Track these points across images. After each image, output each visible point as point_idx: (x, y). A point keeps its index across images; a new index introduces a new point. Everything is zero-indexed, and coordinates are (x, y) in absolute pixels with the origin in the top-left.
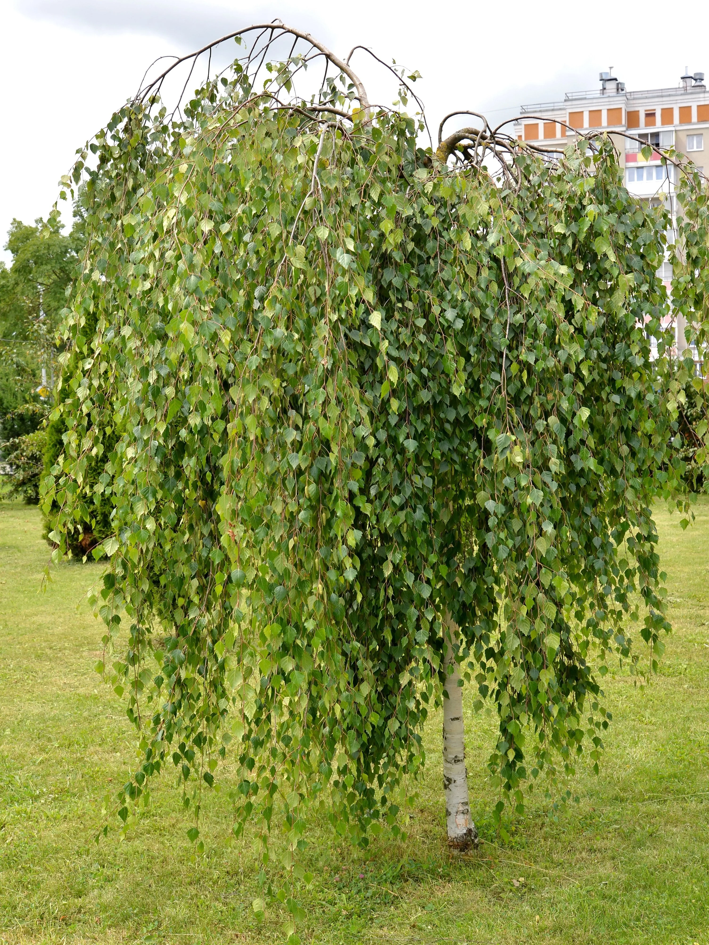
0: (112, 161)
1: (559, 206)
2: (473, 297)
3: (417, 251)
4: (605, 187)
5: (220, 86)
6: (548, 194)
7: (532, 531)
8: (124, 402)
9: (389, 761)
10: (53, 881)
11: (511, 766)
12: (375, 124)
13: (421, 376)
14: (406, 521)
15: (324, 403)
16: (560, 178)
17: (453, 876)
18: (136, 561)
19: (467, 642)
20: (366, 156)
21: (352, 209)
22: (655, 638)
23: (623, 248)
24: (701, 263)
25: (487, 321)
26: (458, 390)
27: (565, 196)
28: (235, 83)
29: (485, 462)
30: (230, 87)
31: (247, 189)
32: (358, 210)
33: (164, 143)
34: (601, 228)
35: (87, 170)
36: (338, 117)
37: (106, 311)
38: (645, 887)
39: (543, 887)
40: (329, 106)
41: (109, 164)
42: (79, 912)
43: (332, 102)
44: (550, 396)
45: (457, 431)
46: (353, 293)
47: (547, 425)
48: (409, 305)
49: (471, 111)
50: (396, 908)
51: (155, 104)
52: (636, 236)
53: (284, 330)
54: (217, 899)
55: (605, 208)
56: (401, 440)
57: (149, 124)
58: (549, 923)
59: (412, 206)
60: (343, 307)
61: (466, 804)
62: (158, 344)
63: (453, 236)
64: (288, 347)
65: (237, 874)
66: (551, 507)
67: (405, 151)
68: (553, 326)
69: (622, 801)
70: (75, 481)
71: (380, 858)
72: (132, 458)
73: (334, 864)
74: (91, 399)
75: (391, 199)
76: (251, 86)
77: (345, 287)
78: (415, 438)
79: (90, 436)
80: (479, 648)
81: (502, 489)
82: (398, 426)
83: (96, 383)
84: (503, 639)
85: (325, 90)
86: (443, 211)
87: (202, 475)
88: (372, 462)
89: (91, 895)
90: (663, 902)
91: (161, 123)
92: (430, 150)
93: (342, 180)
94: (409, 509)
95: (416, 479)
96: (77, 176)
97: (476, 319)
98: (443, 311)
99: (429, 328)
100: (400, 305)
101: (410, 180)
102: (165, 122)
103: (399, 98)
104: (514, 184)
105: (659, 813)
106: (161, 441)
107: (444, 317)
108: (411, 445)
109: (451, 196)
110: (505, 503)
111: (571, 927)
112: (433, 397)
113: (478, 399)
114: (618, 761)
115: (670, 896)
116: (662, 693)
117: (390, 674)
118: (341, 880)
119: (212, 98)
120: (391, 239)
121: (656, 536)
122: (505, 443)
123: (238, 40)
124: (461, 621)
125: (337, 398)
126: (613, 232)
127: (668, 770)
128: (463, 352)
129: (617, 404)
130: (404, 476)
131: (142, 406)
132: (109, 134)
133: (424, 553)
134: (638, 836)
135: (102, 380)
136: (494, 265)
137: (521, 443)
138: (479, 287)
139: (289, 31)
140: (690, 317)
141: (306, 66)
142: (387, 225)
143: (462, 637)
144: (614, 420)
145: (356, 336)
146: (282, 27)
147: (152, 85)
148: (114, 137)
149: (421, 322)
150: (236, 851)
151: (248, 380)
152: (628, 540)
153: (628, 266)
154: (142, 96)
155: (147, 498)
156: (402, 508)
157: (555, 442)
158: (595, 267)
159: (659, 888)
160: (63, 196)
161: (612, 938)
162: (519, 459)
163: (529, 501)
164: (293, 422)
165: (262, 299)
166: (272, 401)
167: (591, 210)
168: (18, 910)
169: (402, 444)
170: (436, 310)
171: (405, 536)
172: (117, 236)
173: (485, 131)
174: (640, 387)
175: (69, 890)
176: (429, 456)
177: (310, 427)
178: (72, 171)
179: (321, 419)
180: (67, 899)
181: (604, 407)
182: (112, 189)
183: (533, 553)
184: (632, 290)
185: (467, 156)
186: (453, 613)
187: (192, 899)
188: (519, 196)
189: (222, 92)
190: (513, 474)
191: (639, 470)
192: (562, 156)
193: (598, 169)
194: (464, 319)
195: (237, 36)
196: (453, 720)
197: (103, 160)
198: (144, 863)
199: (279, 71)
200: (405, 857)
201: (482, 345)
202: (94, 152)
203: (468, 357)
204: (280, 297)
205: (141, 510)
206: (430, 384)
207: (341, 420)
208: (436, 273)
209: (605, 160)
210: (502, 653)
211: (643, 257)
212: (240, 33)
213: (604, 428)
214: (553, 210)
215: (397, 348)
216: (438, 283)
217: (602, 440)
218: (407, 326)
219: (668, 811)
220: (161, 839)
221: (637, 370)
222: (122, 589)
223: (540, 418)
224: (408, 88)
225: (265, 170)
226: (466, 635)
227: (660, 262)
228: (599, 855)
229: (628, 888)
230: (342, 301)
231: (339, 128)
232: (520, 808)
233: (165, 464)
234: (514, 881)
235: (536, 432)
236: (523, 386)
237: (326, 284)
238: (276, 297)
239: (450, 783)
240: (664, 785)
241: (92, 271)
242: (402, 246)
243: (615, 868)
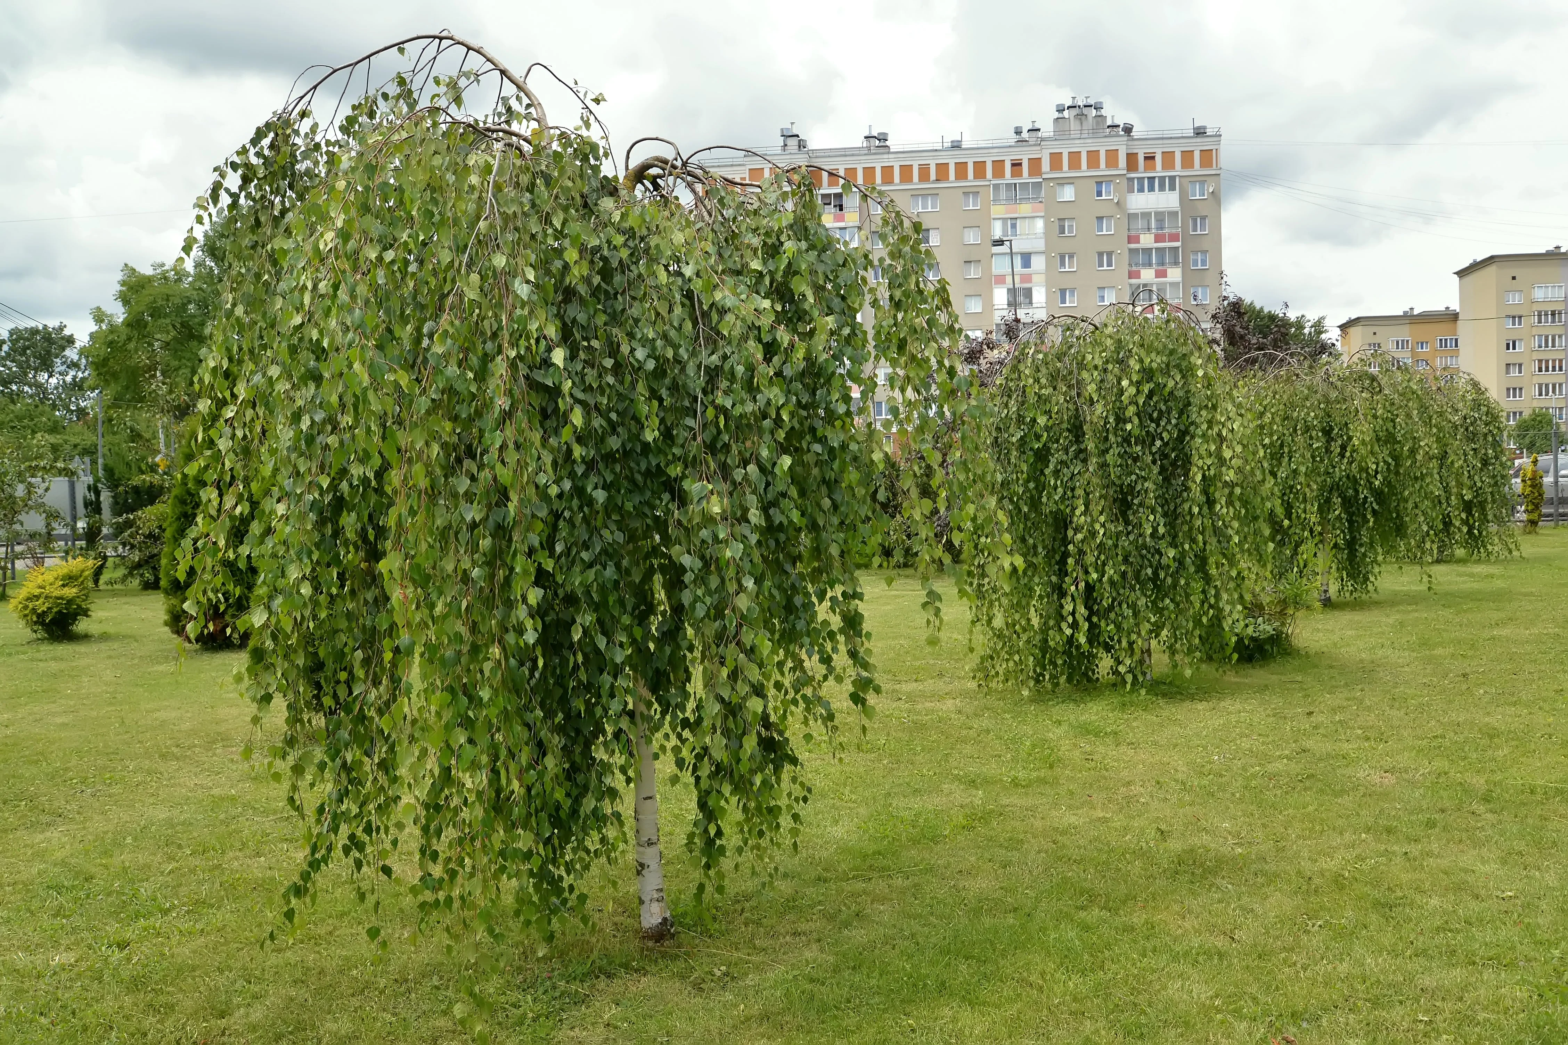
0: (256, 181)
1: (756, 241)
2: (665, 337)
3: (603, 284)
4: (804, 222)
5: (380, 102)
6: (743, 229)
7: (732, 587)
8: (273, 452)
9: (578, 845)
10: (190, 1003)
11: (710, 842)
12: (555, 146)
13: (609, 421)
14: (595, 580)
15: (501, 447)
16: (756, 212)
17: (648, 969)
18: (289, 630)
19: (661, 712)
20: (548, 180)
21: (533, 237)
22: (863, 702)
23: (823, 288)
24: (904, 307)
25: (680, 362)
26: (650, 436)
27: (762, 231)
28: (398, 98)
29: (680, 514)
30: (392, 102)
31: (414, 213)
32: (539, 237)
33: (316, 163)
34: (800, 267)
35: (227, 190)
36: (514, 138)
37: (251, 351)
38: (854, 968)
39: (747, 975)
40: (504, 126)
41: (253, 184)
42: (223, 1034)
43: (507, 122)
44: (748, 444)
45: (649, 482)
46: (533, 326)
47: (746, 474)
48: (595, 344)
49: (660, 137)
50: (587, 1007)
51: (305, 119)
52: (837, 277)
53: (456, 368)
54: (384, 1010)
55: (804, 245)
56: (589, 490)
57: (298, 141)
58: (756, 1010)
59: (598, 236)
60: (523, 343)
61: (661, 890)
62: (312, 386)
63: (642, 270)
64: (459, 386)
65: (406, 981)
66: (751, 561)
67: (589, 178)
68: (751, 369)
69: (825, 881)
70: (215, 543)
71: (567, 954)
72: (283, 516)
73: (517, 963)
74: (234, 451)
75: (575, 227)
76: (416, 102)
77: (523, 321)
78: (603, 489)
79: (232, 493)
80: (674, 716)
81: (698, 544)
82: (585, 475)
83: (239, 434)
84: (699, 707)
85: (499, 110)
86: (631, 243)
87: (363, 534)
88: (557, 516)
89: (237, 1015)
90: (873, 982)
91: (312, 140)
92: (616, 178)
93: (521, 203)
94: (598, 567)
95: (606, 533)
96: (215, 196)
97: (668, 360)
98: (633, 350)
99: (617, 369)
100: (585, 344)
101: (595, 209)
102: (318, 139)
103: (581, 123)
104: (707, 217)
105: (864, 892)
106: (317, 496)
107: (634, 357)
108: (600, 496)
109: (640, 227)
110: (702, 558)
111: (779, 1013)
112: (623, 445)
113: (671, 447)
114: (819, 841)
115: (881, 975)
116: (862, 770)
117: (578, 749)
118: (525, 981)
119: (371, 115)
120: (575, 271)
121: (862, 594)
122: (701, 492)
123: (401, 51)
124: (654, 690)
125: (516, 443)
126: (813, 272)
127: (872, 848)
128: (654, 394)
129: (818, 454)
130: (593, 531)
131: (293, 456)
132: (252, 151)
133: (616, 614)
134: (843, 916)
135: (247, 430)
136: (687, 302)
137: (718, 493)
138: (671, 325)
139: (459, 43)
140: (894, 363)
141: (478, 81)
142: (571, 255)
143: (656, 706)
144: (815, 471)
145: (538, 376)
146: (451, 38)
147: (302, 97)
148: (258, 155)
149: (609, 363)
150: (405, 957)
151: (416, 423)
152: (831, 598)
153: (828, 307)
154: (290, 108)
155: (301, 560)
156: (591, 566)
157: (754, 492)
158: (794, 308)
159: (869, 968)
160: (199, 220)
161: (823, 1022)
162: (717, 510)
163: (728, 554)
164: (467, 470)
165: (431, 336)
166: (444, 446)
167: (789, 246)
168: (150, 1037)
169: (591, 495)
170: (625, 349)
171: (594, 595)
172: (263, 266)
173: (676, 159)
174: (842, 437)
175: (209, 1011)
176: (620, 509)
177: (485, 475)
178: (209, 191)
179: (499, 465)
180: (207, 1021)
181: (805, 457)
182: (256, 212)
183: (733, 610)
184: (832, 333)
185: (656, 187)
186: (646, 680)
187: (356, 1011)
188: (712, 230)
189: (383, 107)
190: (711, 527)
191: (842, 523)
192: (759, 190)
193: (796, 205)
194: (657, 359)
195: (400, 46)
196: (645, 799)
197: (246, 180)
198: (298, 975)
199: (448, 85)
200: (595, 953)
201: (674, 388)
202: (235, 171)
203: (661, 400)
204: (451, 331)
205: (294, 573)
206: (620, 429)
207: (521, 465)
208: (624, 310)
209: (804, 195)
210: (699, 721)
211: (843, 298)
212: (403, 43)
213: (805, 479)
214: (749, 246)
215: (583, 391)
216: (626, 320)
217: (802, 493)
218: (593, 367)
219: (874, 889)
220: (317, 949)
221: (839, 418)
222: (272, 664)
223: (738, 467)
224: (591, 112)
225: (434, 190)
226: (660, 704)
227: (861, 305)
228: (804, 938)
229: (836, 970)
230: (521, 336)
231: (517, 148)
232: (720, 889)
233: (321, 523)
234: (716, 970)
235: (734, 483)
236: (719, 432)
237: (504, 318)
238: (446, 332)
239: (643, 868)
240: (868, 863)
241: (234, 305)
242: (587, 280)
243: (822, 950)
